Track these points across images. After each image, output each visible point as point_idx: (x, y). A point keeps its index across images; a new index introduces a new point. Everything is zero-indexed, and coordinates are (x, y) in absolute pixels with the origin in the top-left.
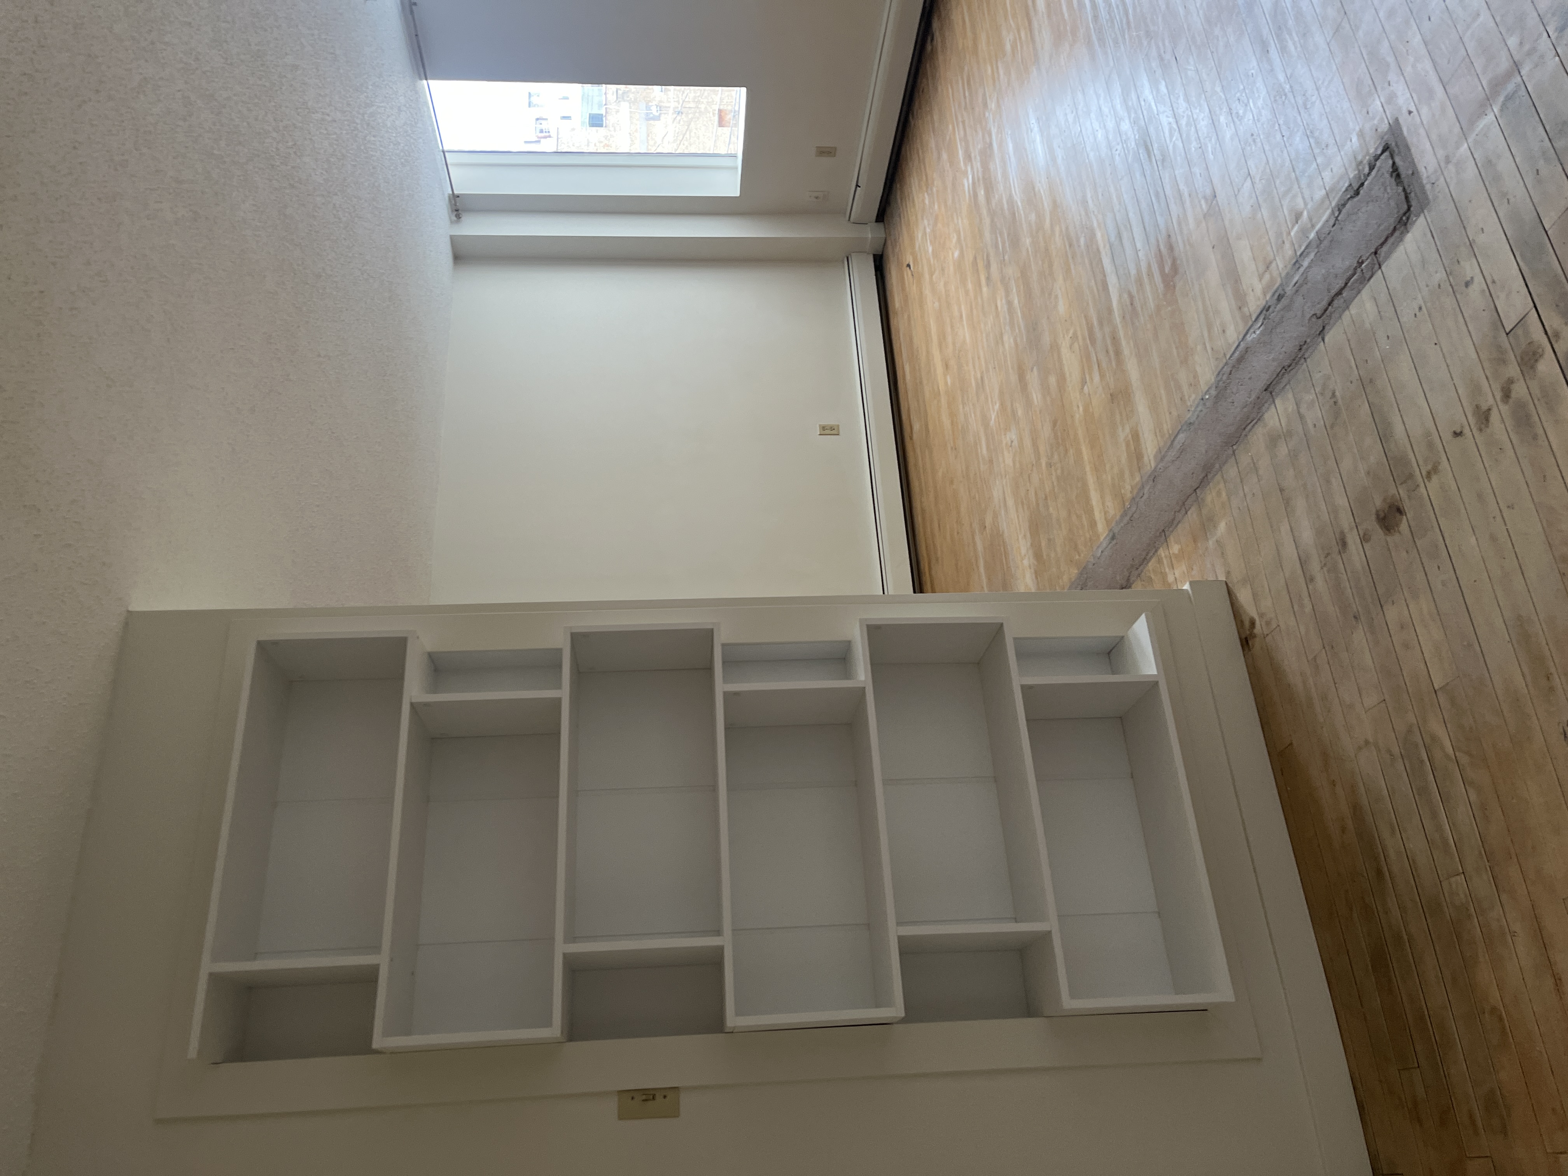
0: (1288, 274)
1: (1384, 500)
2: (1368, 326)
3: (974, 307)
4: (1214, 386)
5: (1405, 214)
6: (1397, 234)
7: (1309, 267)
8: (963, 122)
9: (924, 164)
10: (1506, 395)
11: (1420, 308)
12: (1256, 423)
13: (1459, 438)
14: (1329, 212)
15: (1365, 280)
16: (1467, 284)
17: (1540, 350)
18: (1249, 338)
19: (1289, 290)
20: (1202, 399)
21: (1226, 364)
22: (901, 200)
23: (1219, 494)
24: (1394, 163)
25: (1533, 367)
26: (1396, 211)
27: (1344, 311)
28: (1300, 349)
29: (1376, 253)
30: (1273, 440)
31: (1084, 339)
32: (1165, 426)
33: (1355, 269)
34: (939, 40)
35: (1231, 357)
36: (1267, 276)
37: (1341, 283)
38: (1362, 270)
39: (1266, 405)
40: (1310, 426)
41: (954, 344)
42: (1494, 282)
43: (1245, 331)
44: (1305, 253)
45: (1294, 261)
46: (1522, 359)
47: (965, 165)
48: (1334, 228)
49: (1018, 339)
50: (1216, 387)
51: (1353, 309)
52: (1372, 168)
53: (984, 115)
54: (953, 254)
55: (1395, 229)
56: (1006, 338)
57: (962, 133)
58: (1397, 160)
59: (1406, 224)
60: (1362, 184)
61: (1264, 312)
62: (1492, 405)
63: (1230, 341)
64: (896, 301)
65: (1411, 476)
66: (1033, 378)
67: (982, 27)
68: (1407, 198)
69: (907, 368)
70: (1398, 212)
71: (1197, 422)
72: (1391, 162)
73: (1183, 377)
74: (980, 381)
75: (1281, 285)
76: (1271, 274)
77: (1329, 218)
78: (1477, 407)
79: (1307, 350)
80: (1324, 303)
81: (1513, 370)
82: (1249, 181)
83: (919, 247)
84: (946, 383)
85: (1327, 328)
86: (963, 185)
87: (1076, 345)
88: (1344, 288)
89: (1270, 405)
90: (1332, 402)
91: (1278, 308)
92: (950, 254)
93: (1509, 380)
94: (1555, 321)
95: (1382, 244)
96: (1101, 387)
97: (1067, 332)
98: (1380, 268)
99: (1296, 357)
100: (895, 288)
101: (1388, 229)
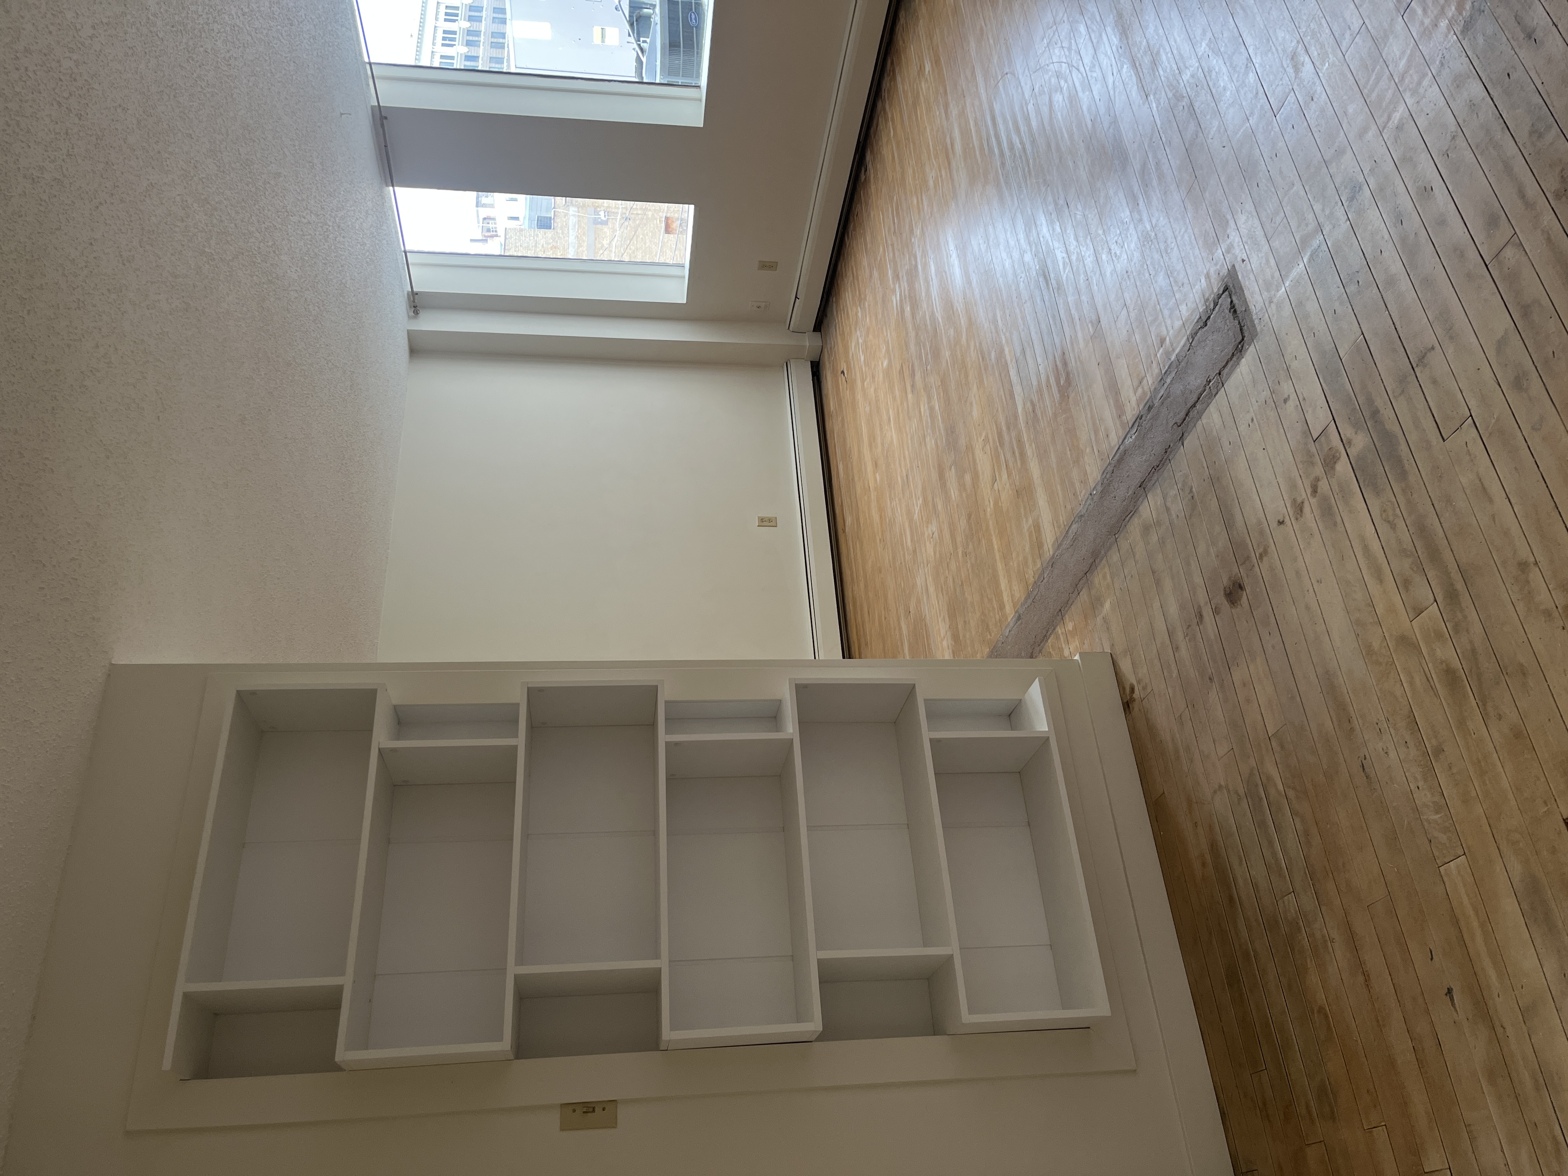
0: (1155, 389)
1: (1230, 578)
2: (1215, 433)
3: (900, 411)
4: (1100, 483)
5: (1240, 343)
6: (1235, 359)
7: (1172, 382)
8: (892, 245)
9: (858, 280)
10: (1315, 491)
11: (1252, 420)
12: (1133, 514)
13: (1282, 526)
14: (1185, 338)
15: (1213, 395)
16: (1285, 401)
17: (1338, 454)
18: (1127, 442)
19: (1157, 403)
20: (1091, 494)
21: (1110, 464)
22: (837, 312)
23: (1104, 577)
24: (1232, 302)
25: (1333, 468)
26: (1234, 340)
27: (1197, 421)
28: (1166, 452)
29: (1220, 374)
30: (1146, 529)
31: (994, 441)
32: (1061, 518)
33: (1205, 386)
34: (872, 171)
35: (1113, 458)
36: (1140, 391)
37: (1195, 398)
38: (1210, 388)
39: (1141, 500)
40: (1174, 516)
41: (883, 444)
42: (1304, 399)
43: (1124, 436)
44: (1168, 372)
45: (1160, 378)
46: (1325, 461)
47: (894, 283)
48: (1189, 352)
49: (939, 441)
50: (1102, 484)
51: (1204, 420)
52: (1216, 304)
53: (911, 240)
54: (882, 363)
55: (1233, 355)
56: (928, 439)
57: (891, 255)
58: (1234, 298)
59: (1241, 351)
60: (1209, 317)
61: (1138, 419)
62: (1304, 499)
63: (1112, 444)
64: (831, 405)
65: (1248, 558)
66: (951, 475)
67: (909, 164)
68: (1241, 330)
69: (841, 467)
70: (1235, 341)
71: (1086, 515)
72: (1229, 300)
73: (1075, 474)
74: (905, 478)
75: (1151, 397)
76: (1143, 387)
77: (1185, 343)
78: (1294, 500)
79: (1171, 452)
80: (1183, 414)
81: (1319, 470)
82: (1125, 310)
83: (853, 355)
84: (876, 480)
85: (1185, 435)
86: (892, 302)
87: (988, 447)
88: (1197, 401)
89: (1143, 499)
90: (1190, 496)
91: (1148, 417)
92: (880, 363)
93: (1316, 478)
94: (1347, 431)
95: (1224, 367)
96: (1008, 483)
97: (981, 435)
98: (1223, 386)
99: (1162, 459)
100: (830, 392)
101: (1228, 354)
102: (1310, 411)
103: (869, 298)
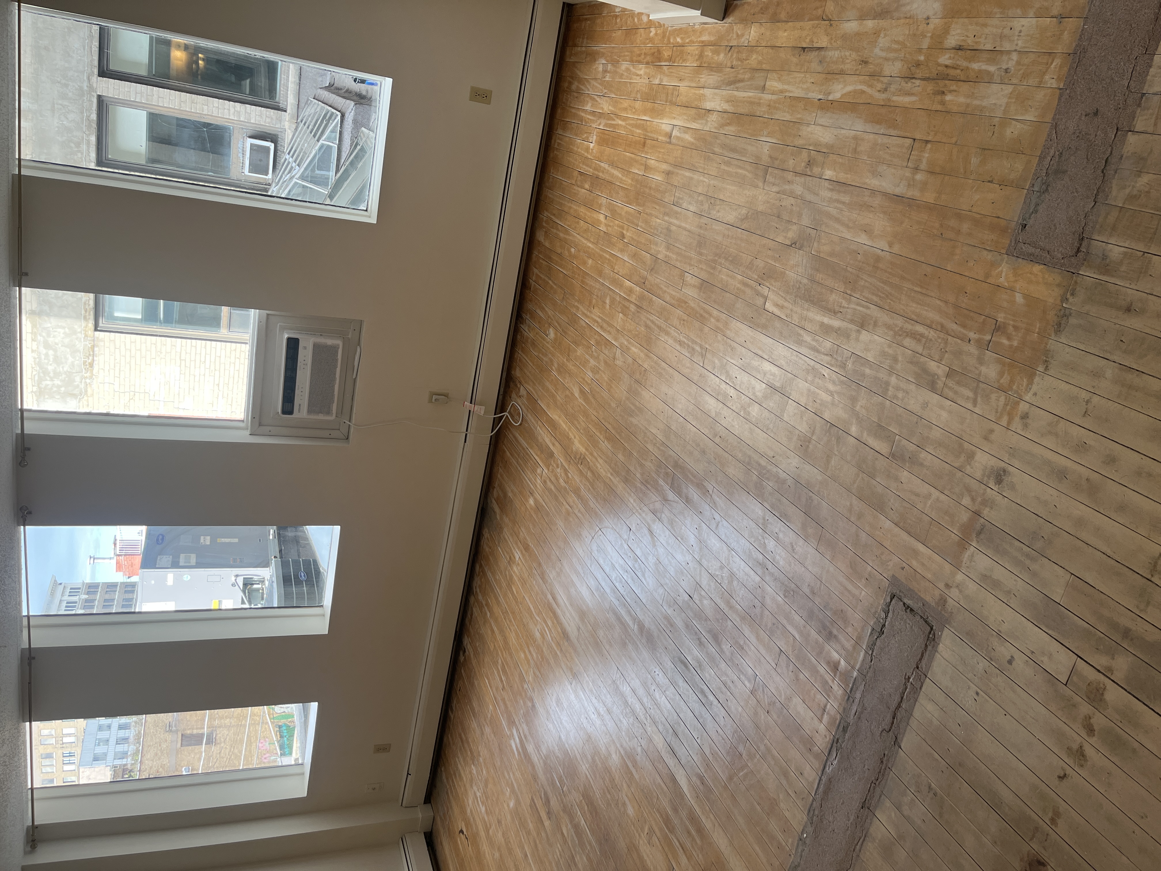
0: (844, 709)
1: (1022, 860)
2: (935, 722)
3: (538, 842)
4: (809, 823)
5: (930, 633)
6: (930, 648)
7: (863, 696)
9: (468, 743)
10: (1090, 730)
11: (977, 694)
12: (864, 840)
13: (1065, 780)
14: (862, 654)
15: (917, 690)
16: (1010, 662)
17: (1102, 685)
18: (829, 770)
19: (851, 719)
20: (800, 839)
21: (814, 800)
22: (447, 779)
24: (904, 604)
25: (1102, 700)
26: (921, 633)
27: (909, 719)
28: (882, 762)
29: (918, 668)
30: (887, 850)
31: (661, 830)
33: (905, 684)
35: (816, 792)
36: (826, 718)
37: (897, 698)
38: (911, 683)
39: (868, 821)
40: (919, 822)
42: (1033, 652)
43: (822, 767)
44: (854, 689)
45: (846, 698)
46: (1088, 698)
47: (510, 729)
48: (873, 662)
49: (591, 855)
50: (811, 823)
51: (917, 713)
52: (887, 613)
54: (508, 806)
55: (926, 646)
56: (577, 859)
57: (503, 707)
58: (906, 601)
59: (934, 640)
60: (884, 626)
61: (835, 744)
62: (1081, 743)
63: (811, 779)
65: (1037, 829)
68: (926, 622)
70: (924, 633)
71: (802, 863)
72: (902, 603)
73: (773, 827)
75: (842, 718)
76: (828, 713)
77: (865, 657)
78: (1069, 749)
79: (888, 760)
80: (889, 718)
81: (1085, 709)
82: (783, 656)
83: (471, 811)
85: (899, 738)
86: (511, 746)
87: (655, 839)
88: (901, 701)
89: (871, 819)
90: (931, 794)
91: (847, 737)
92: (505, 806)
93: (1086, 718)
94: (1101, 661)
95: (920, 660)
96: (691, 867)
97: (642, 830)
98: (926, 676)
99: (881, 770)
100: (448, 857)
101: (921, 647)
102: (1045, 659)
103: (484, 752)
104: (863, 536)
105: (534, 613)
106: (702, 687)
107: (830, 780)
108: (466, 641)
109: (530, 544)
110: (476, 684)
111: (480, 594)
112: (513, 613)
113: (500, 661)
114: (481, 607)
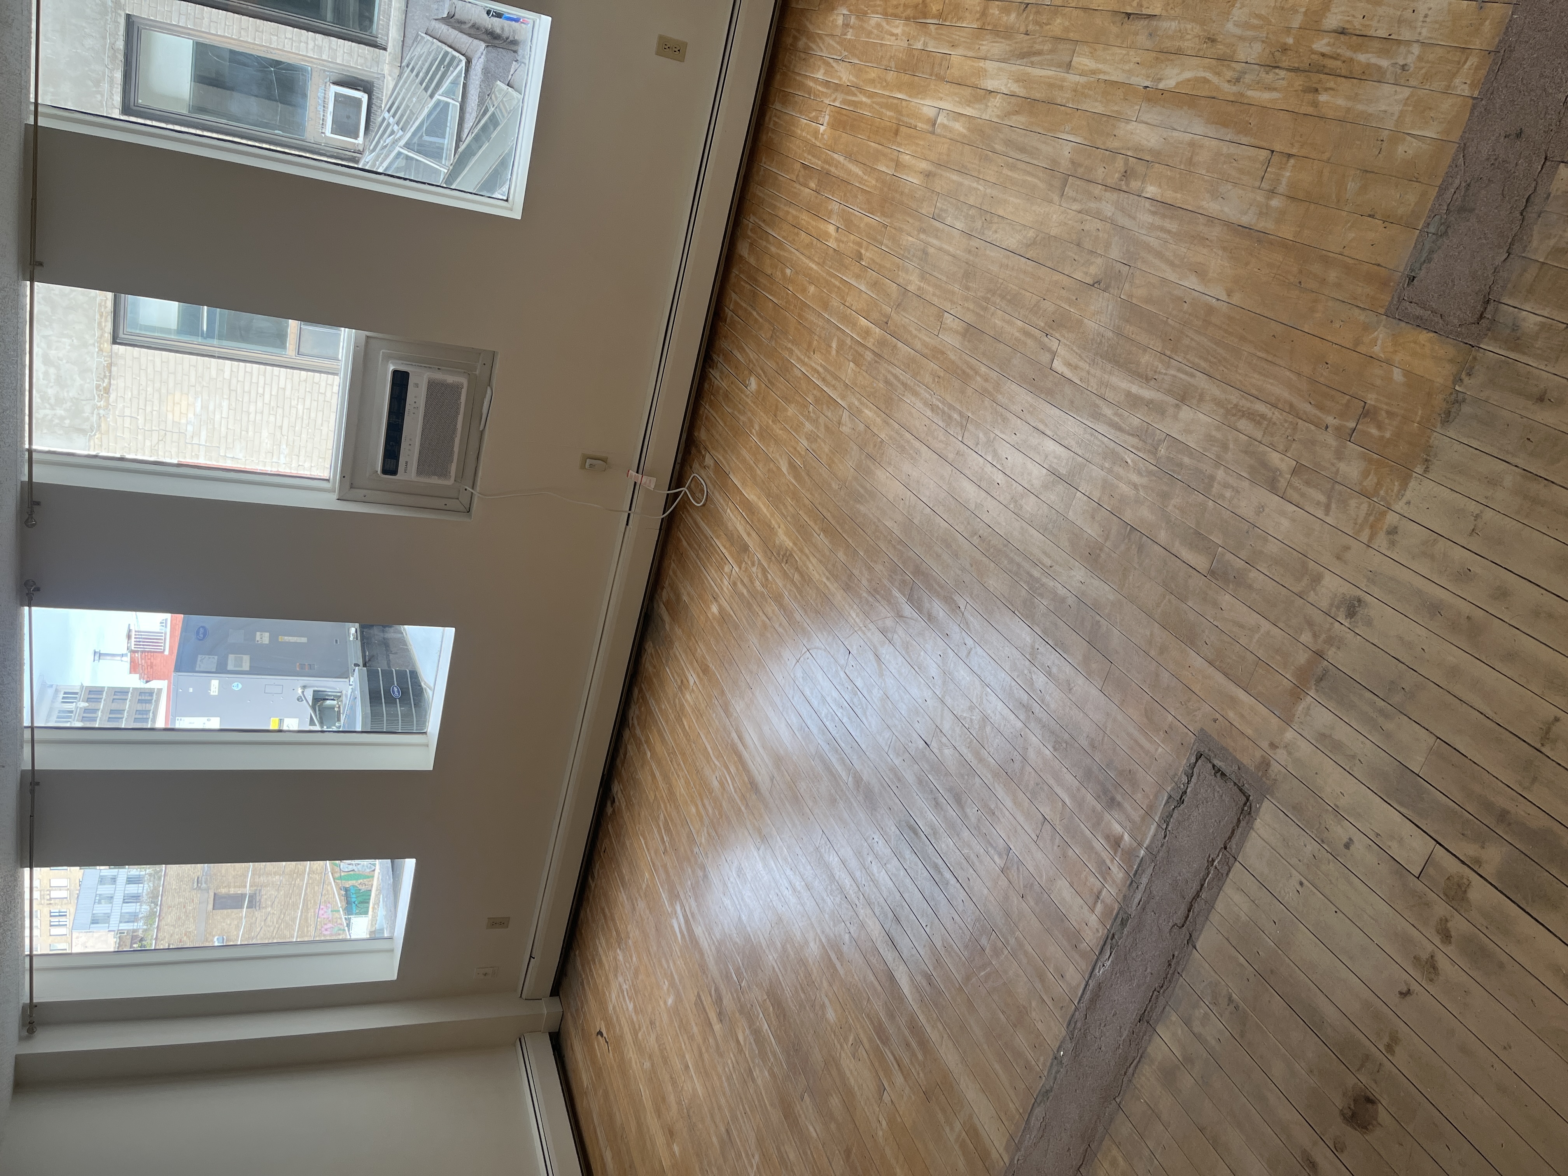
0: (1125, 896)
1: (1344, 1094)
2: (1244, 918)
3: (704, 1050)
4: (1068, 1038)
5: (1245, 804)
6: (1243, 824)
7: (1150, 881)
8: (665, 866)
9: (613, 920)
10: (1446, 936)
11: (1301, 884)
12: (1139, 1061)
13: (1408, 998)
14: (1153, 827)
15: (1221, 878)
16: (1347, 846)
17: (1465, 881)
18: (1099, 973)
19: (1133, 910)
20: (1056, 1058)
21: (1076, 1009)
22: (583, 966)
23: (1114, 1163)
24: (1214, 766)
25: (1464, 899)
26: (1234, 804)
27: (1209, 912)
28: (1170, 965)
29: (1225, 848)
30: (1168, 1076)
31: (871, 1040)
32: (1011, 1105)
33: (1208, 868)
34: (623, 800)
35: (1080, 1000)
36: (1099, 907)
37: (1195, 886)
38: (1216, 868)
39: (1146, 1037)
40: (1213, 1042)
41: (679, 1103)
42: (1378, 835)
43: (1090, 968)
44: (1140, 872)
45: (1128, 882)
46: (1446, 895)
47: (672, 905)
48: (1167, 839)
49: (775, 1070)
50: (1071, 1039)
51: (1220, 906)
52: (1190, 777)
54: (665, 1003)
55: (1239, 821)
56: (756, 1072)
57: (663, 876)
58: (1216, 762)
59: (1249, 813)
60: (1184, 792)
61: (1109, 941)
62: (1433, 952)
63: (1074, 984)
64: (584, 1077)
65: (1367, 1057)
66: (806, 1109)
68: (1241, 790)
69: (608, 1156)
70: (1237, 804)
71: (1055, 1088)
72: (1210, 766)
73: (1021, 1040)
74: (725, 1136)
75: (1120, 909)
76: (1103, 902)
77: (1157, 831)
78: (1417, 958)
79: (1178, 963)
80: (1183, 910)
81: (1441, 908)
82: (1047, 826)
83: (614, 1008)
84: (673, 1155)
85: (1194, 935)
86: (672, 927)
87: (861, 1051)
88: (1201, 890)
89: (1151, 1036)
90: (1232, 1007)
91: (1125, 932)
92: (661, 1003)
93: (1441, 920)
94: (1467, 850)
95: (1230, 838)
96: (907, 1088)
97: (846, 1039)
98: (1236, 859)
99: (1167, 975)
100: (581, 1064)
101: (1232, 822)
102: (1394, 845)
103: (634, 933)
104: (1165, 677)
105: (712, 755)
106: (936, 861)
107: (1099, 986)
108: (616, 788)
109: (711, 665)
110: (628, 845)
111: (638, 728)
112: (683, 754)
113: (662, 816)
114: (639, 745)
